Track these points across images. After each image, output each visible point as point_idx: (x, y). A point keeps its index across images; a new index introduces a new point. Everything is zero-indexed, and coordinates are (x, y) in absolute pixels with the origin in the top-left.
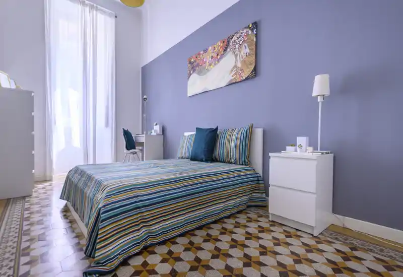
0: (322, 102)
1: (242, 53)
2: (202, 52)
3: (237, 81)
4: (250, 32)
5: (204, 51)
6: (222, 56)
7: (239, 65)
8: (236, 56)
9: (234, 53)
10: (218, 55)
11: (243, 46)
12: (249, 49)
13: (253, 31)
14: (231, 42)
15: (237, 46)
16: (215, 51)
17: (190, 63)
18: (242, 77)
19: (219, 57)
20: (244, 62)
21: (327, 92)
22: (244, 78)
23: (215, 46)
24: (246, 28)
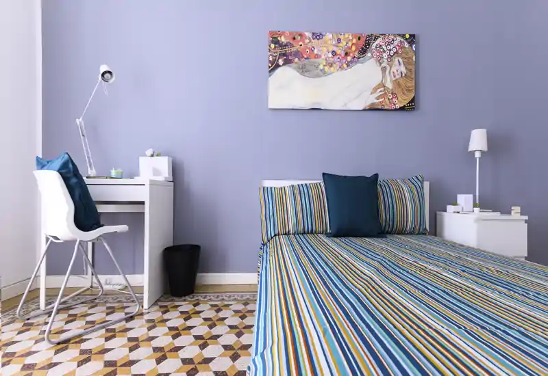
0: (480, 158)
1: (394, 69)
2: (308, 34)
3: (386, 107)
4: (406, 45)
5: (313, 34)
6: (355, 60)
7: (389, 85)
8: (384, 70)
9: (381, 64)
10: (347, 54)
11: (396, 59)
12: (406, 68)
13: (411, 46)
14: (375, 45)
15: (385, 56)
16: (340, 45)
17: (275, 41)
18: (395, 105)
19: (349, 58)
20: (397, 83)
21: (485, 148)
22: (398, 106)
23: (342, 37)
24: (399, 35)
